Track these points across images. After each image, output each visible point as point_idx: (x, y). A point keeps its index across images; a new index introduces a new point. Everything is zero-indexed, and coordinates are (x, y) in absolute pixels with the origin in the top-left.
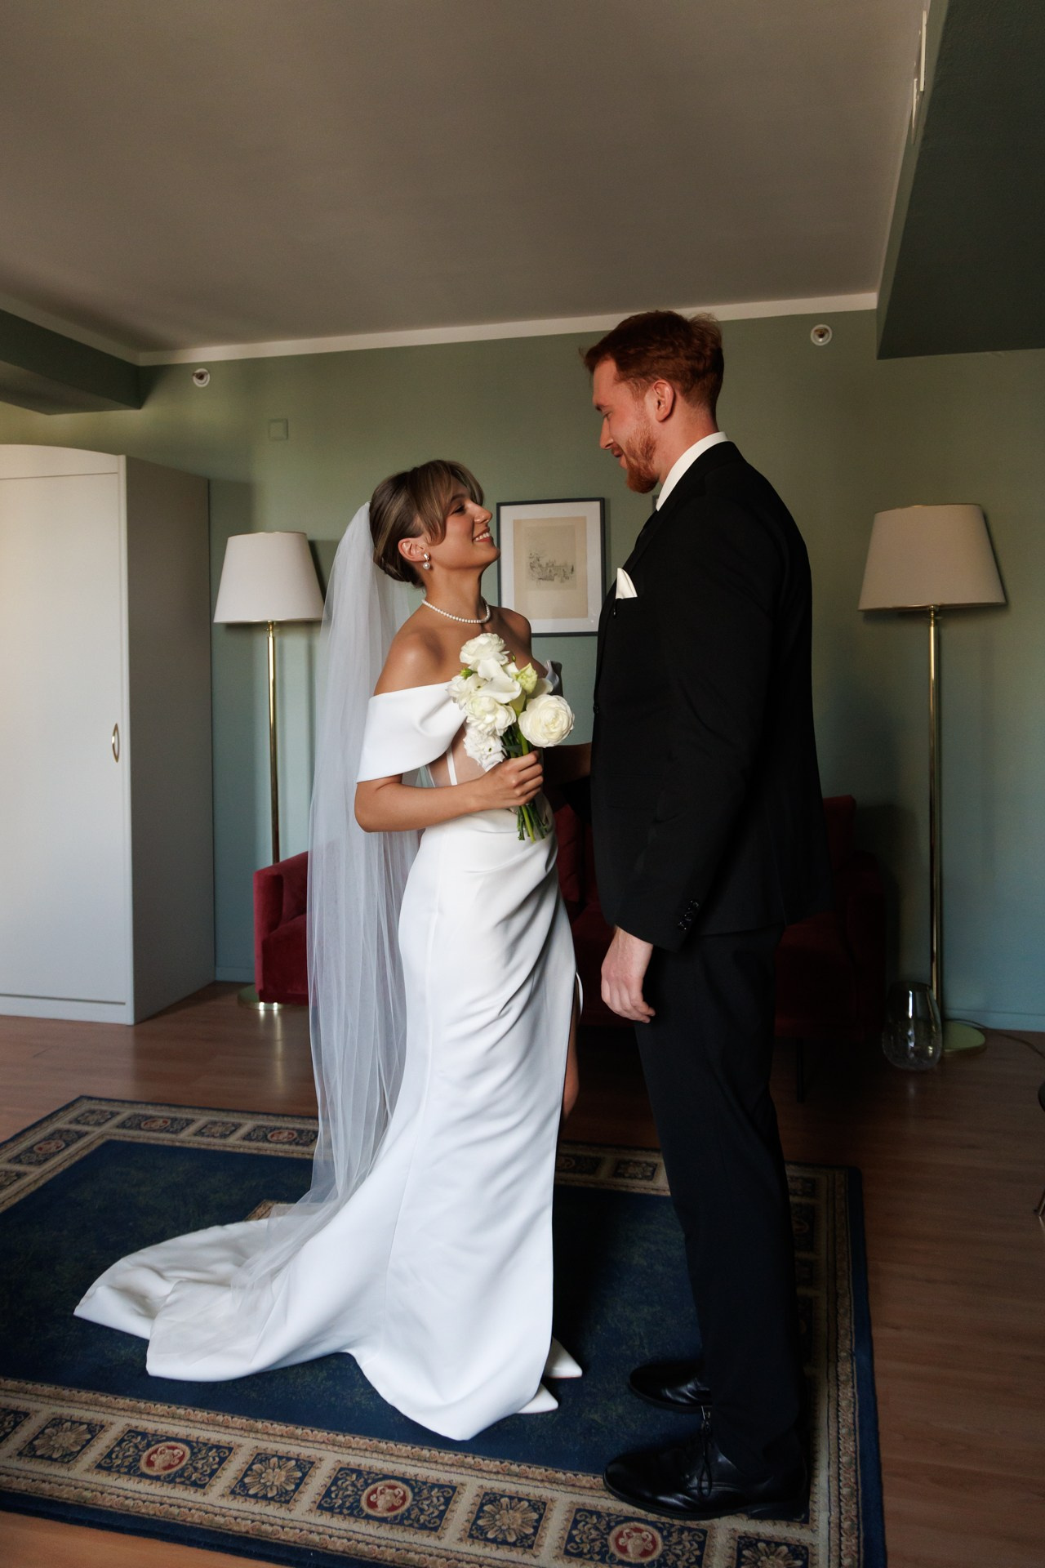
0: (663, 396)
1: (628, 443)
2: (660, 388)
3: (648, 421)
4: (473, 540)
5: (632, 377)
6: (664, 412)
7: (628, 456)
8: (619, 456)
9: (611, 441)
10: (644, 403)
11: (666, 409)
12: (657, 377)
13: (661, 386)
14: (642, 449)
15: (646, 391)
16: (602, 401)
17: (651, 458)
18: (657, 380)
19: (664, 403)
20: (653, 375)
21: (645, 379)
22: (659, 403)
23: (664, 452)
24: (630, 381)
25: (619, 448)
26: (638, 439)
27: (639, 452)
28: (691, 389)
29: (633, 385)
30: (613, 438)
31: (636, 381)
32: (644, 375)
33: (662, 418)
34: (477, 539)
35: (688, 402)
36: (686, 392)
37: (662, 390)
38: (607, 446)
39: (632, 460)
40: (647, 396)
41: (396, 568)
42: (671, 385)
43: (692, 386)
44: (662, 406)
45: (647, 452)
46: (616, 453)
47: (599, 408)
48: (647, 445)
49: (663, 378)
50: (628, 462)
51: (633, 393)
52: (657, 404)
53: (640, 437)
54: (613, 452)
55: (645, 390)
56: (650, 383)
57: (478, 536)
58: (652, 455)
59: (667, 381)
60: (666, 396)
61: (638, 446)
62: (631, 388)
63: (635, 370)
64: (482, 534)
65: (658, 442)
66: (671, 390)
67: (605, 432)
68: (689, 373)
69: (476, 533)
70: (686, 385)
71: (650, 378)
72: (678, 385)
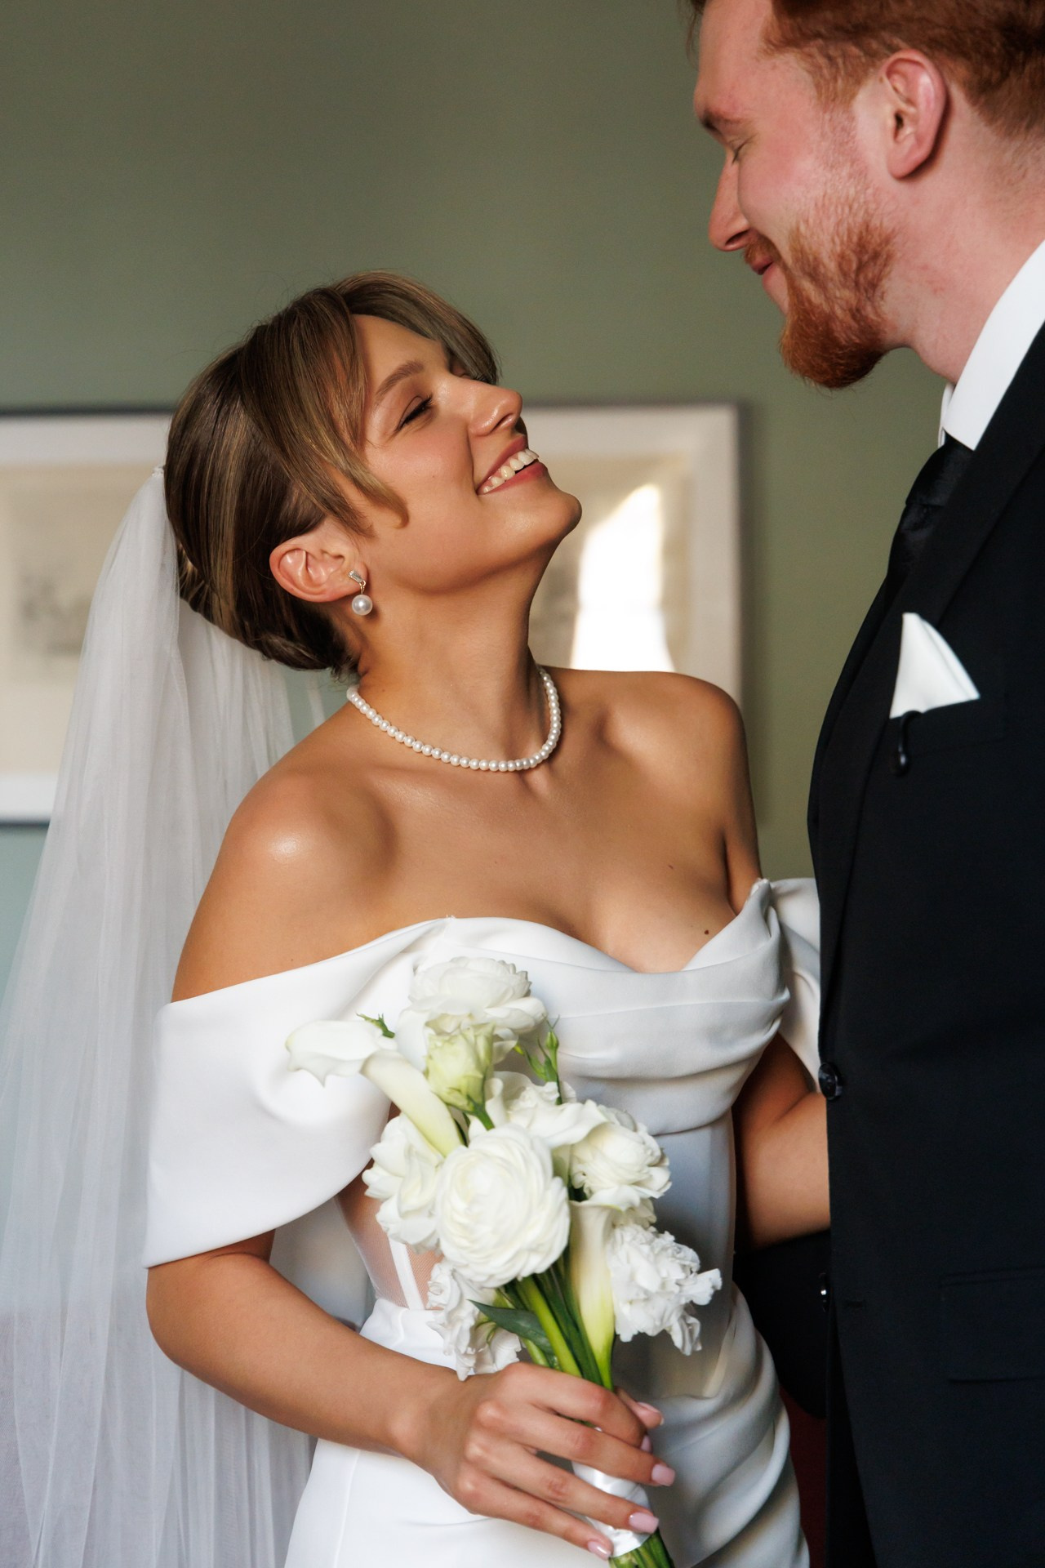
0: (910, 101)
1: (795, 236)
2: (904, 76)
3: (861, 173)
4: (478, 491)
5: (818, 35)
6: (912, 149)
7: (797, 273)
8: (762, 270)
9: (741, 224)
10: (852, 119)
11: (919, 140)
12: (897, 41)
13: (906, 68)
14: (842, 256)
15: (858, 83)
16: (721, 105)
17: (874, 285)
18: (894, 49)
19: (915, 120)
20: (885, 35)
21: (858, 45)
22: (899, 119)
23: (925, 268)
24: (813, 48)
25: (766, 243)
26: (830, 224)
27: (830, 266)
28: (999, 85)
29: (822, 61)
30: (747, 216)
31: (832, 52)
32: (857, 32)
33: (905, 168)
34: (486, 489)
35: (991, 121)
36: (983, 92)
37: (910, 83)
38: (731, 240)
39: (808, 287)
40: (862, 96)
41: (289, 636)
42: (939, 69)
43: (1005, 76)
44: (908, 130)
45: (861, 267)
46: (759, 259)
47: (711, 123)
48: (861, 247)
49: (915, 47)
50: (794, 290)
51: (818, 86)
52: (891, 122)
53: (833, 220)
54: (748, 258)
55: (857, 79)
56: (873, 57)
57: (494, 471)
58: (879, 279)
59: (926, 54)
60: (921, 100)
61: (826, 245)
62: (815, 71)
63: (829, 15)
64: (503, 460)
65: (898, 239)
66: (937, 84)
67: (728, 195)
68: (996, 37)
69: (483, 467)
70: (986, 69)
71: (874, 45)
72: (962, 69)
